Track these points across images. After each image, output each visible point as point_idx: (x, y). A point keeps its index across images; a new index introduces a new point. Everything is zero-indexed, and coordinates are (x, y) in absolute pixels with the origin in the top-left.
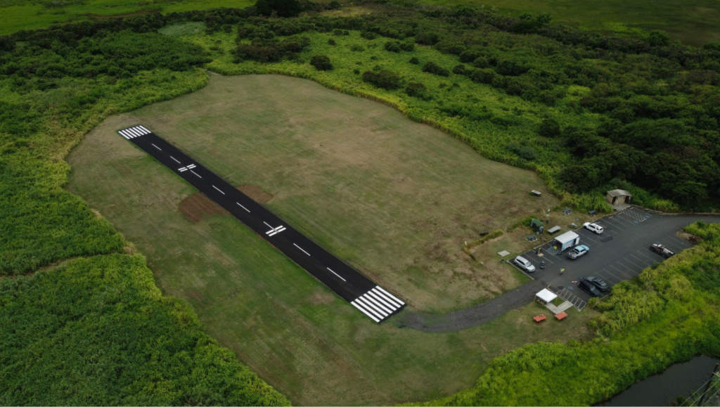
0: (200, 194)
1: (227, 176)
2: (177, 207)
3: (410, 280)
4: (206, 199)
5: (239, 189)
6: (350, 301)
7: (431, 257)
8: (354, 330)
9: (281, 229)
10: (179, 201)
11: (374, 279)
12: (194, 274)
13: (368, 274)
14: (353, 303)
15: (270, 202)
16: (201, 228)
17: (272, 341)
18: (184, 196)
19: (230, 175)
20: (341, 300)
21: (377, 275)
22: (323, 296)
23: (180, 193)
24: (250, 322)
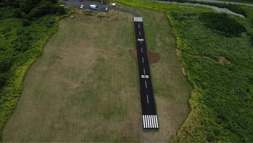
0: (150, 62)
1: (135, 65)
2: (159, 61)
3: (128, 19)
4: (149, 60)
5: (137, 57)
6: (142, 22)
7: (117, 20)
8: (147, 19)
9: (139, 40)
10: (157, 63)
11: (133, 22)
12: (167, 41)
13: (133, 24)
14: (142, 21)
15: (134, 48)
16: (157, 51)
17: (161, 23)
18: (154, 64)
19: (134, 65)
20: (143, 23)
21: (132, 23)
22: (145, 25)
23: (155, 66)
24: (162, 27)
